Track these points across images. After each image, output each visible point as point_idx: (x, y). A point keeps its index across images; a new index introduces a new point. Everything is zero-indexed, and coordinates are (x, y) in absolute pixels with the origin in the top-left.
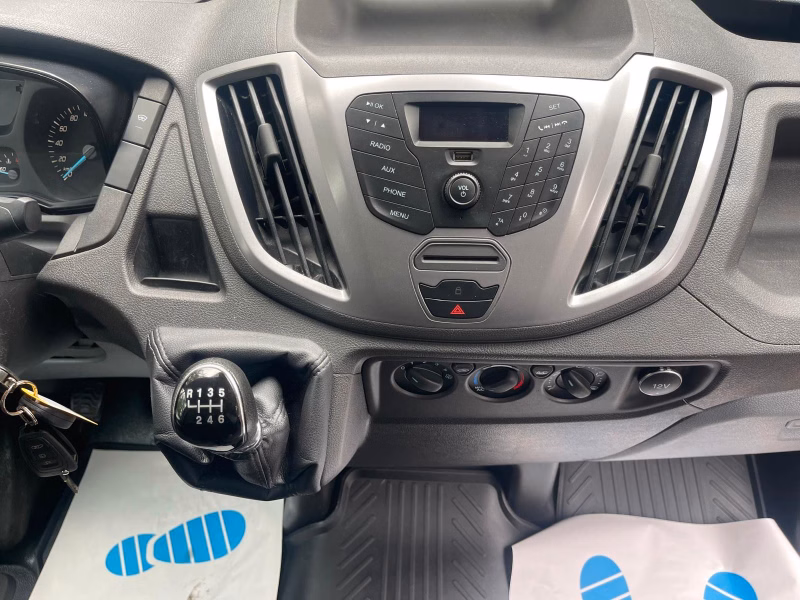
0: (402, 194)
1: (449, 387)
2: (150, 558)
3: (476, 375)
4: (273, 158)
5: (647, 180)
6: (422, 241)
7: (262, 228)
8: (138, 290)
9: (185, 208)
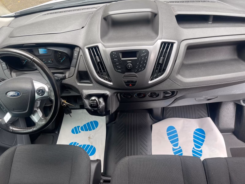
0: (120, 67)
1: (132, 96)
2: (80, 130)
3: (136, 94)
4: (99, 62)
5: (161, 62)
6: (124, 75)
7: (98, 73)
8: (79, 84)
9: (85, 70)
